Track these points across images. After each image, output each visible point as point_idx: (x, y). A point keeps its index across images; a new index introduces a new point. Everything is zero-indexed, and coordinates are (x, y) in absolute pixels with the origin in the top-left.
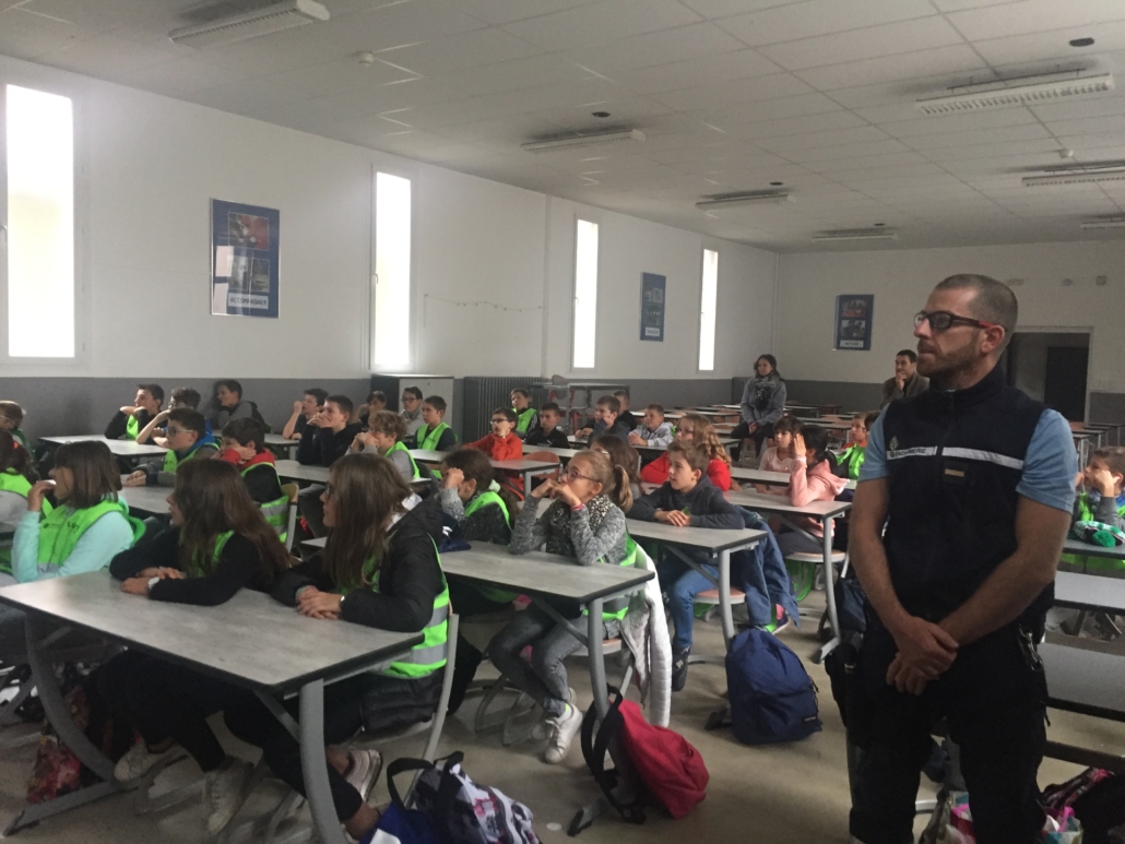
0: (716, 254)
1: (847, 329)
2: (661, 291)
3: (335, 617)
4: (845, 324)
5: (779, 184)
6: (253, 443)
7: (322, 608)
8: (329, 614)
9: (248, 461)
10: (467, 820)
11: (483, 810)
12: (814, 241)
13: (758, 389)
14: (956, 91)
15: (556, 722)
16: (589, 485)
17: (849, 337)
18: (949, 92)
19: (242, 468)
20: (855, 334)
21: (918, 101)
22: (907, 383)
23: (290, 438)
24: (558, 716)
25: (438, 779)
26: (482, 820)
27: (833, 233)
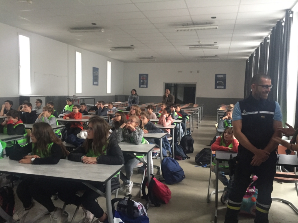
0: (110, 63)
1: (142, 83)
2: (97, 72)
3: (96, 163)
4: (142, 81)
5: (133, 45)
6: (17, 118)
7: (92, 161)
8: (94, 163)
9: (16, 123)
10: (136, 211)
11: (140, 208)
12: (136, 60)
13: (132, 98)
14: (184, 26)
15: (128, 186)
16: (135, 124)
17: (143, 84)
18: (183, 27)
19: (14, 125)
20: (144, 84)
21: (176, 28)
22: (168, 96)
23: (3, 116)
24: (129, 184)
25: (126, 202)
26: (140, 210)
27: (141, 58)
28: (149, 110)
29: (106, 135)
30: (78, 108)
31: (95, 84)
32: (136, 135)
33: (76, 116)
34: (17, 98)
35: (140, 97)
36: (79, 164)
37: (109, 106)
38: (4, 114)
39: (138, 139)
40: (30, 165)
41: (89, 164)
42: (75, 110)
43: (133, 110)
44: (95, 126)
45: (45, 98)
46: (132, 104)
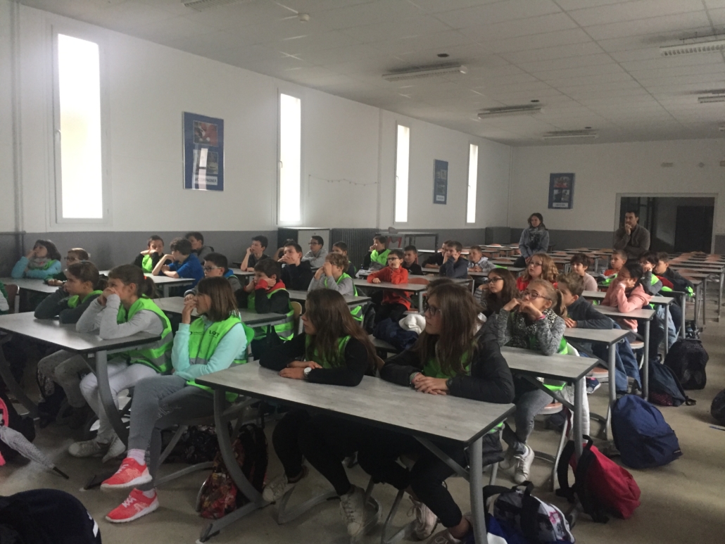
0: (477, 147)
1: (557, 196)
2: (445, 171)
3: (445, 393)
4: (556, 192)
5: (537, 101)
6: (275, 276)
7: (435, 387)
8: (440, 391)
9: (271, 288)
10: (543, 526)
11: (554, 520)
12: (543, 138)
13: (531, 235)
14: (686, 41)
15: (521, 457)
16: (544, 302)
17: (558, 200)
18: (682, 42)
19: (268, 292)
20: (562, 199)
21: (661, 47)
22: (632, 231)
23: (246, 270)
25: (519, 499)
26: (555, 526)
27: (556, 133)
28: (575, 266)
29: (470, 325)
30: (400, 258)
31: (437, 200)
32: (545, 330)
33: (395, 277)
34: (273, 232)
35: (551, 231)
36: (406, 392)
37: (472, 255)
38: (249, 266)
39: (551, 341)
40: (302, 383)
41: (429, 393)
42: (394, 262)
43: (535, 267)
44: (444, 304)
45: (328, 232)
46: (529, 250)
